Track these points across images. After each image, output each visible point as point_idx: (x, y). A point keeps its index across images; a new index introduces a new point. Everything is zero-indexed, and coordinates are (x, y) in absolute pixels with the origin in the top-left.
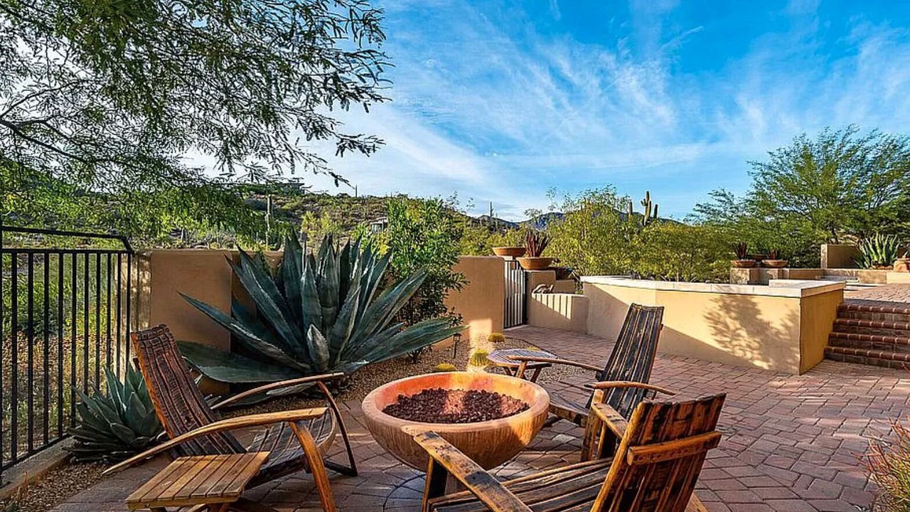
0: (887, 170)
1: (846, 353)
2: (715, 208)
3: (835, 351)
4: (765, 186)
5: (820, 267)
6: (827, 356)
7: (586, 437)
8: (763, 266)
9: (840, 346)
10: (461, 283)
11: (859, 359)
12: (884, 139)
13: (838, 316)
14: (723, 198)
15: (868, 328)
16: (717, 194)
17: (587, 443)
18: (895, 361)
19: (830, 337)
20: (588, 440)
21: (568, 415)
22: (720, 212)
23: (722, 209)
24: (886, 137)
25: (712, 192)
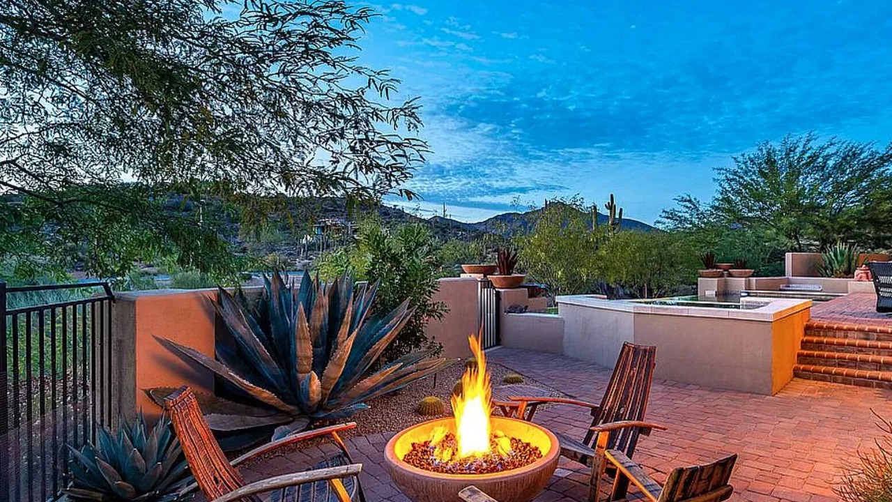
0: (847, 177)
1: (814, 371)
2: (680, 214)
3: (804, 370)
4: (730, 192)
5: (785, 276)
6: (797, 374)
7: (593, 477)
8: (730, 275)
9: (808, 364)
10: (442, 312)
11: (826, 377)
12: (844, 145)
13: (806, 334)
14: (689, 205)
15: (833, 346)
16: (683, 200)
17: (594, 483)
18: (858, 379)
19: (799, 355)
20: (594, 480)
21: (573, 455)
22: (686, 219)
23: (687, 215)
24: (846, 143)
25: (677, 198)
